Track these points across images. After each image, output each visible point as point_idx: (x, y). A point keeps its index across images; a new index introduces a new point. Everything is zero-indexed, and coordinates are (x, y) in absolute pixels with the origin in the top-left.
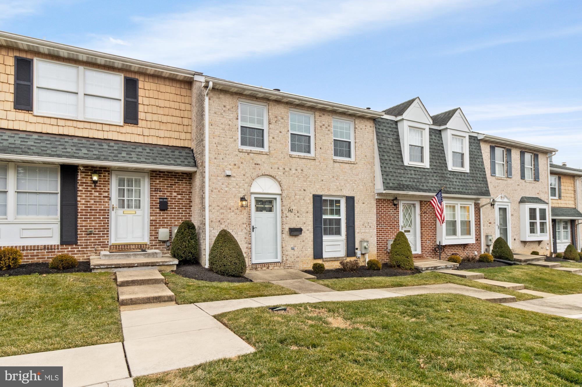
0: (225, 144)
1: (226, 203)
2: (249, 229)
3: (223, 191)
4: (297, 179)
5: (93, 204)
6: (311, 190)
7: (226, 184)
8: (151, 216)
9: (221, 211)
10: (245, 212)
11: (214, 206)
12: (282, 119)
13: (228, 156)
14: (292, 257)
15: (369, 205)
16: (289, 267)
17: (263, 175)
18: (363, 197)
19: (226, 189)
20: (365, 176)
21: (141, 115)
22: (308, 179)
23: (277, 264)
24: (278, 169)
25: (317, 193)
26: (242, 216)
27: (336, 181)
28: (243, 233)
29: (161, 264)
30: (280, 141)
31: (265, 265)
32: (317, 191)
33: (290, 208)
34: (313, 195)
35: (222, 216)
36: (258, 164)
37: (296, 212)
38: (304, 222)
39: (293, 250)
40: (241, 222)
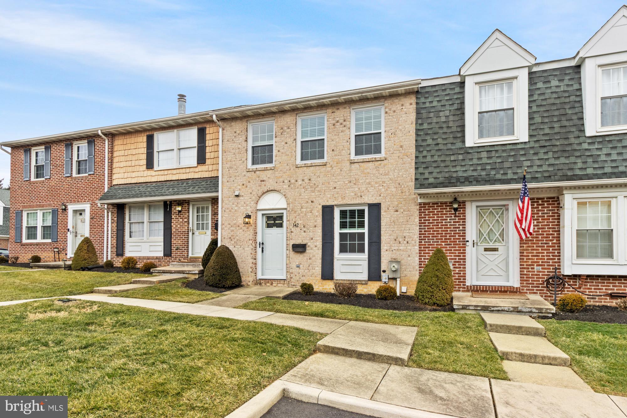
0: (235, 167)
1: (236, 221)
2: (254, 245)
3: (233, 211)
4: (303, 190)
5: (179, 228)
6: (320, 201)
7: (236, 203)
8: (212, 235)
9: (232, 228)
10: (251, 229)
11: (226, 224)
12: (289, 128)
13: (237, 178)
14: (297, 275)
15: (406, 213)
16: (293, 285)
17: (268, 191)
18: (396, 203)
19: (236, 208)
20: (401, 173)
21: (208, 155)
22: (317, 189)
23: (281, 281)
24: (283, 182)
25: (328, 204)
26: (249, 233)
27: (354, 186)
28: (250, 249)
29: (187, 272)
30: (285, 153)
31: (268, 281)
33: (295, 222)
34: (322, 206)
35: (232, 234)
36: (263, 181)
37: (302, 226)
38: (312, 237)
39: (298, 268)
40: (247, 239)
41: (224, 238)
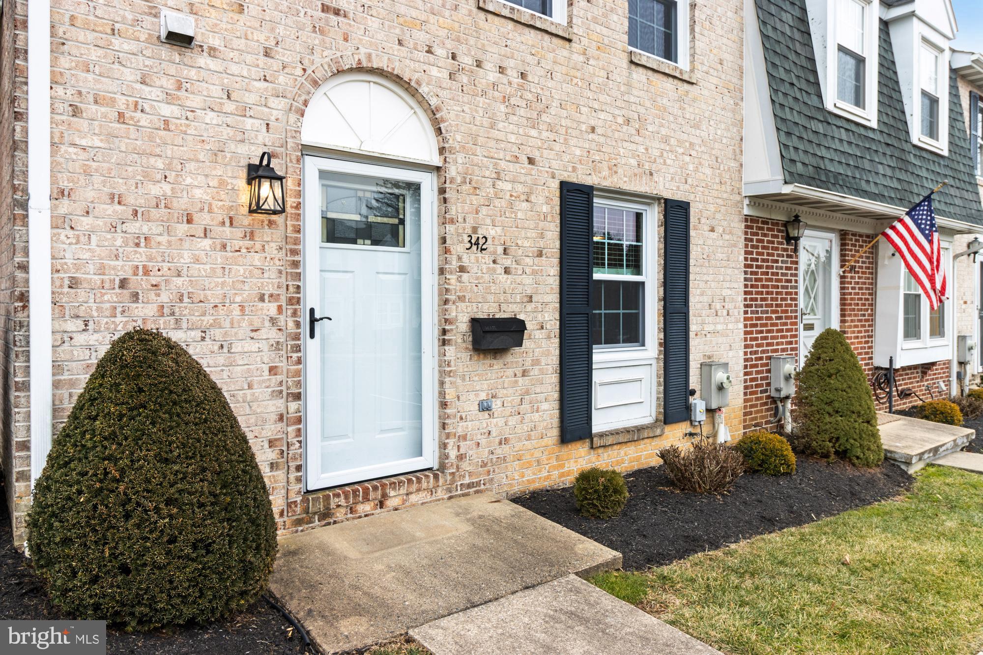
1: (167, 188)
2: (291, 324)
3: (144, 120)
4: (503, 108)
6: (555, 164)
7: (166, 83)
9: (133, 227)
10: (271, 238)
11: (90, 194)
14: (483, 442)
15: (727, 238)
16: (469, 486)
17: (360, 69)
18: (712, 208)
19: (167, 110)
20: (719, 132)
22: (544, 118)
23: (419, 480)
24: (429, 52)
25: (574, 179)
26: (257, 260)
27: (637, 139)
28: (264, 345)
31: (366, 492)
32: (574, 169)
33: (475, 230)
34: (562, 184)
35: (140, 257)
36: (336, 13)
37: (500, 250)
38: (529, 292)
39: (486, 414)
40: (248, 292)
41: (74, 284)
